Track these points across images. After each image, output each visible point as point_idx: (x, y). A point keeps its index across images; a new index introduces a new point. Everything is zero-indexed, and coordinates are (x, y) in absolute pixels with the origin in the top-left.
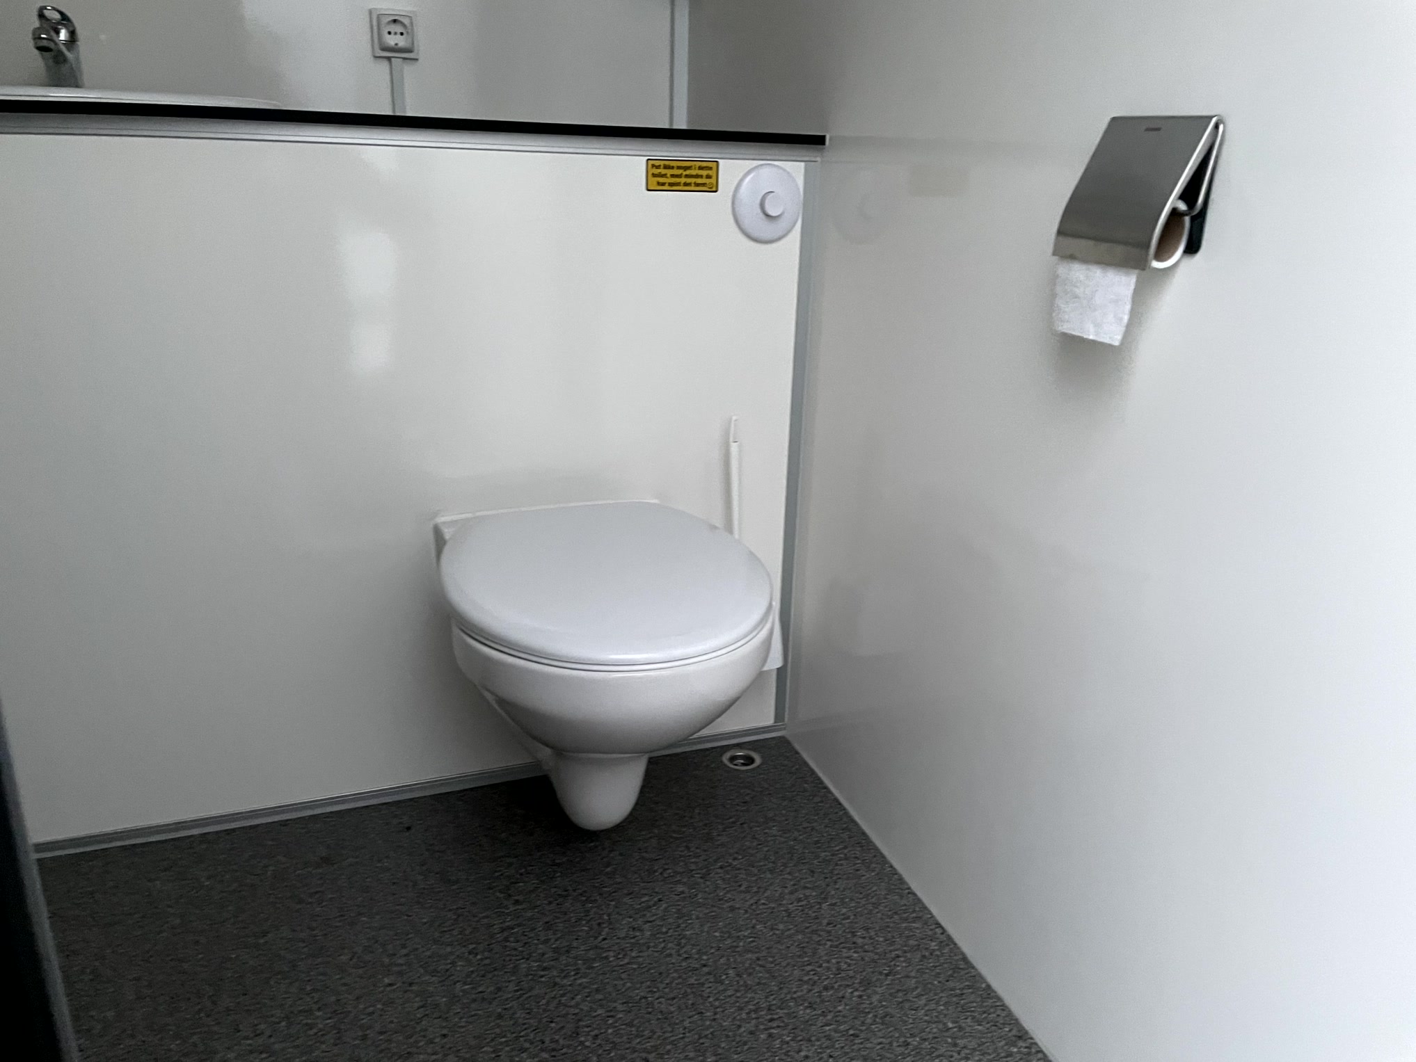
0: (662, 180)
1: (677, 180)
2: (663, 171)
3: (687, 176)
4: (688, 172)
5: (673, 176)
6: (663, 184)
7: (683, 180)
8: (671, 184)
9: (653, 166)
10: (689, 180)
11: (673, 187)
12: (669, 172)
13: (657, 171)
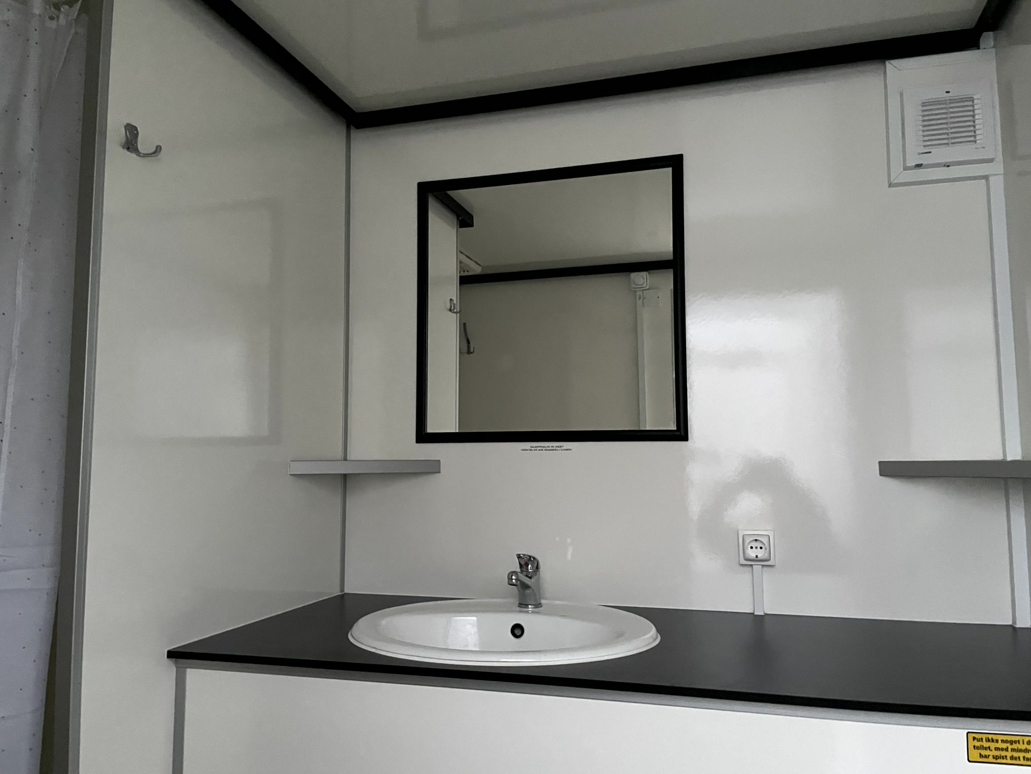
0: (984, 752)
1: (1004, 753)
2: (986, 744)
3: (1013, 750)
4: (1015, 746)
5: (997, 749)
6: (986, 757)
7: (1009, 754)
8: (996, 757)
9: (974, 738)
10: (1016, 754)
11: (998, 760)
12: (993, 745)
13: (978, 744)
